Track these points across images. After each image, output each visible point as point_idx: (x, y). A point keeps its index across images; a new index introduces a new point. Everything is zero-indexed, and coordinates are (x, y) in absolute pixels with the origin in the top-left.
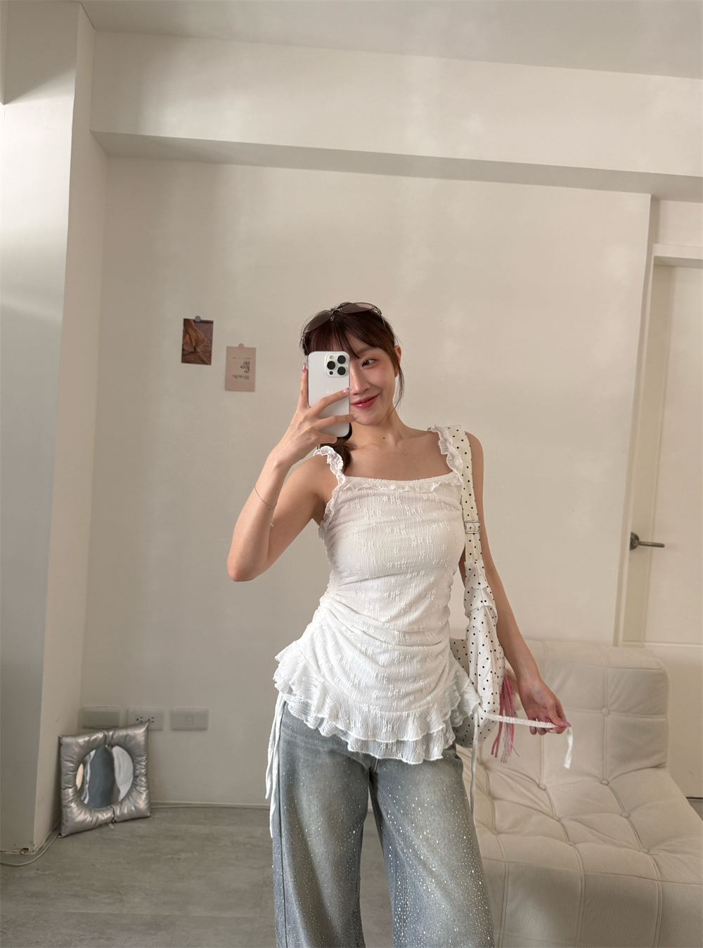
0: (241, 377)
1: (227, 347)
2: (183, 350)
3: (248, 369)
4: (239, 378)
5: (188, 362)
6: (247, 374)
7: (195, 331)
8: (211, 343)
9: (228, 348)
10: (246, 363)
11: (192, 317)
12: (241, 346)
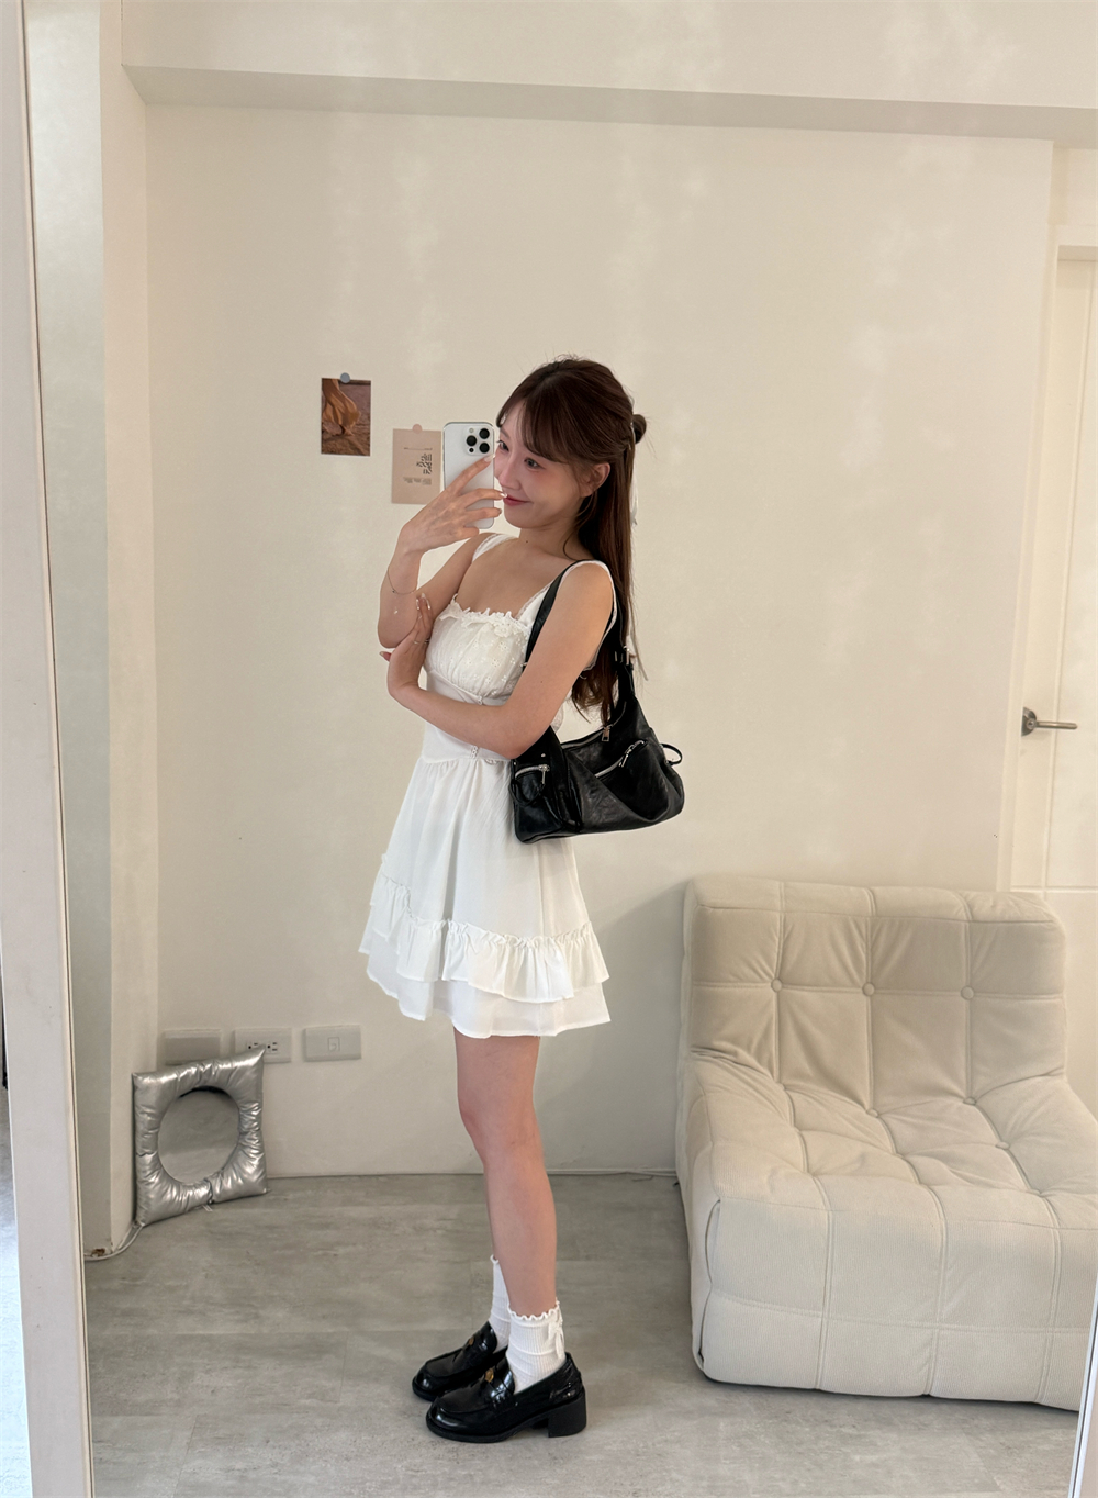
0: (418, 480)
1: (395, 431)
2: (323, 431)
3: (430, 467)
4: (414, 482)
5: (332, 452)
6: (427, 476)
7: (342, 399)
8: (369, 418)
9: (397, 433)
10: (425, 457)
11: (336, 376)
12: (417, 428)
